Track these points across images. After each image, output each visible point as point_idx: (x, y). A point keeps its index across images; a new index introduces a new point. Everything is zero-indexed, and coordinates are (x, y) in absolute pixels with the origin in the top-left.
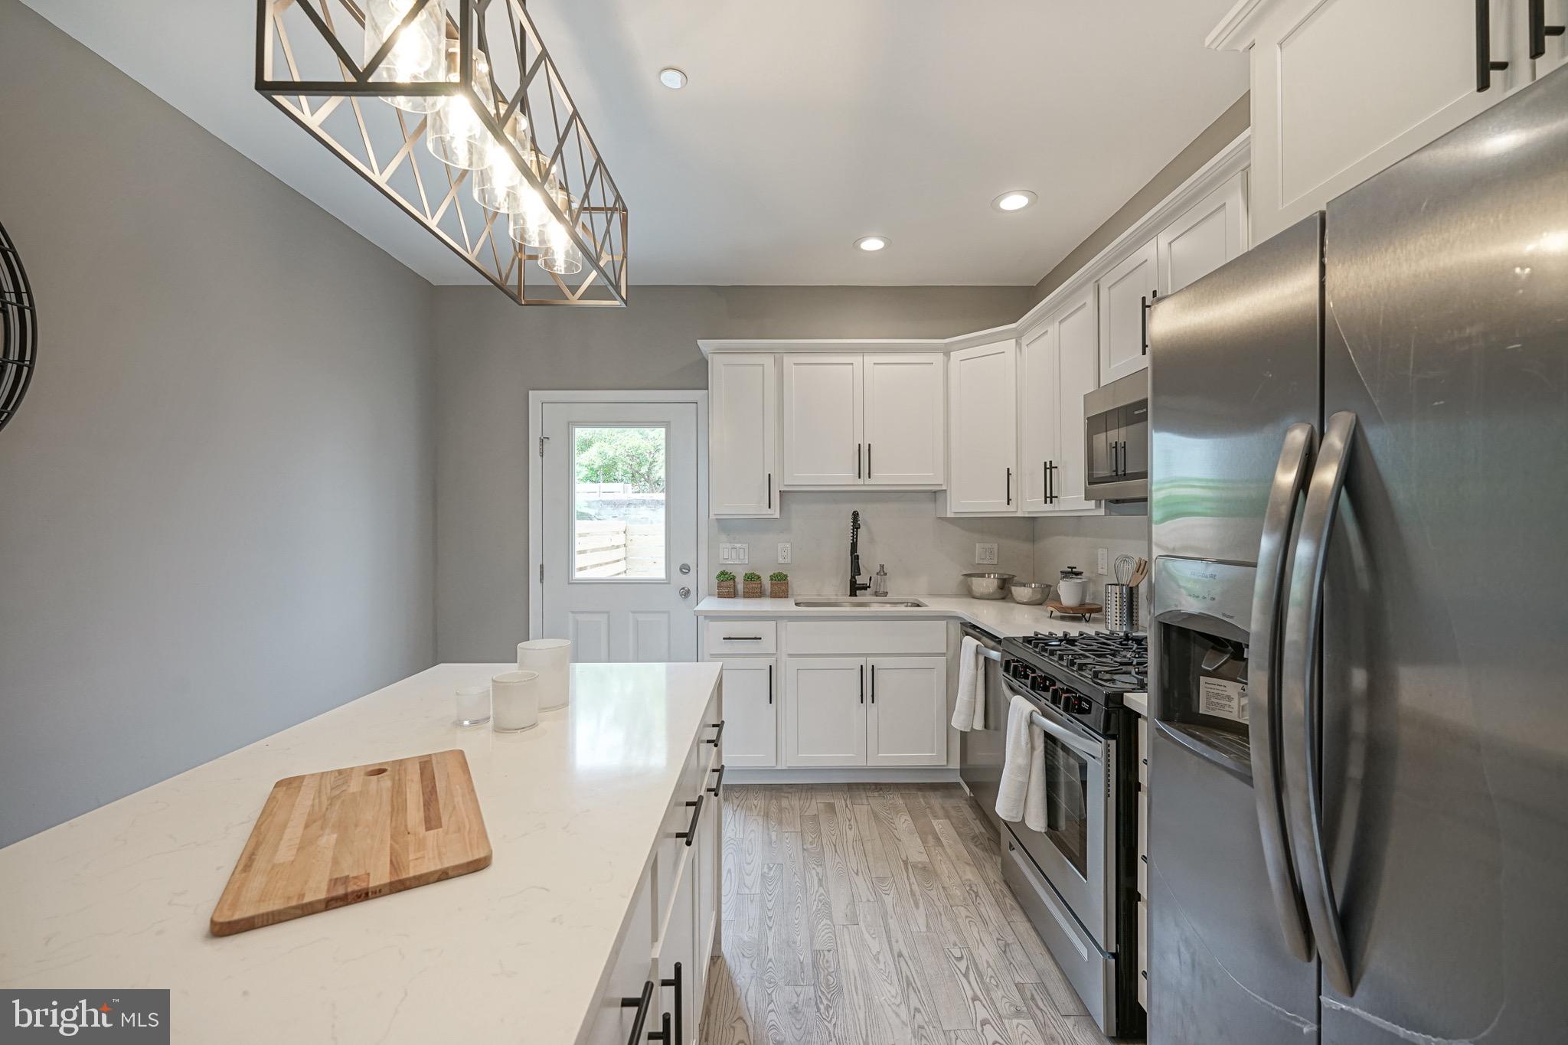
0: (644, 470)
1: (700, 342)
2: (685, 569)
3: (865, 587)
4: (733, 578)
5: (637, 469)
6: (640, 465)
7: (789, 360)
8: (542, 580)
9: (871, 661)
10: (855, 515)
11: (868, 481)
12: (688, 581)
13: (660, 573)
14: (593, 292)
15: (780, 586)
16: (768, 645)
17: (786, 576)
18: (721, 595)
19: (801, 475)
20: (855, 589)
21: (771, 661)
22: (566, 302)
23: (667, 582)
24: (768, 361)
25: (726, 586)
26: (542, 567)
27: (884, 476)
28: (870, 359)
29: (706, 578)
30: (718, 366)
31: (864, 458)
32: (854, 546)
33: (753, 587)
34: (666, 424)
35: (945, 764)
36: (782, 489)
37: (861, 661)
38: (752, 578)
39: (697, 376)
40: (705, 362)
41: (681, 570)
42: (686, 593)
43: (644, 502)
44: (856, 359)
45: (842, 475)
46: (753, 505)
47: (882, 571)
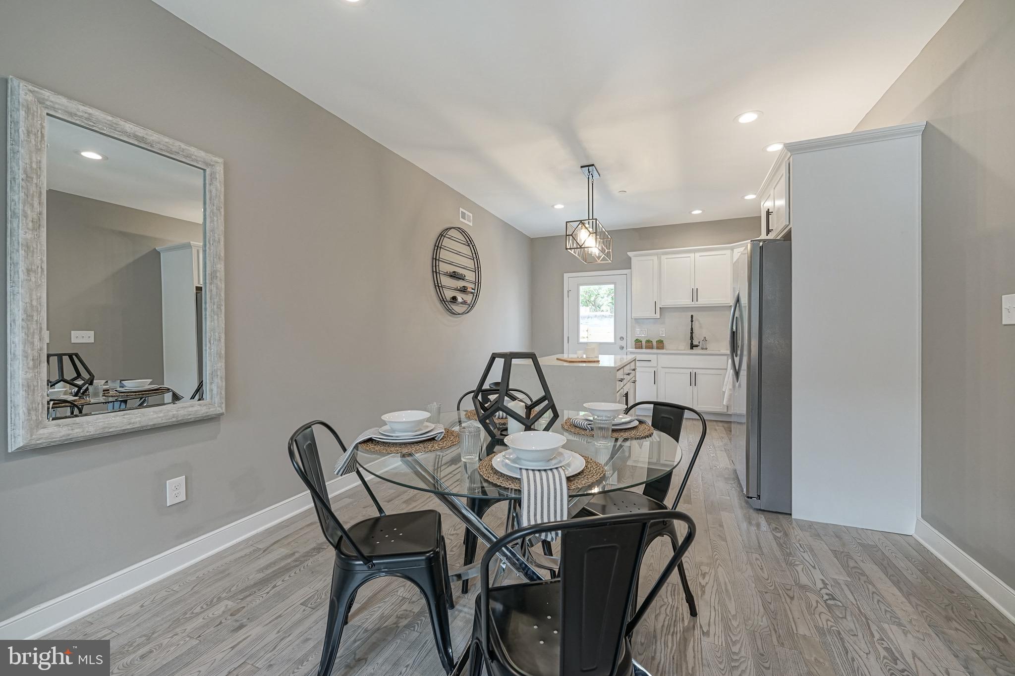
0: (592, 299)
1: (628, 253)
2: (622, 338)
3: (697, 346)
4: (641, 342)
5: (588, 299)
6: (590, 296)
7: (663, 257)
8: (568, 342)
9: (695, 371)
10: (692, 316)
11: (698, 303)
12: (623, 343)
13: (612, 340)
14: (604, 259)
15: (660, 345)
16: (653, 363)
17: (663, 341)
18: (636, 348)
19: (668, 301)
20: (692, 346)
21: (655, 369)
22: (597, 263)
23: (615, 343)
24: (655, 258)
25: (638, 344)
26: (568, 337)
27: (703, 301)
28: (697, 255)
29: (631, 342)
30: (635, 262)
31: (695, 294)
32: (692, 329)
33: (649, 345)
34: (615, 283)
35: (726, 411)
36: (661, 307)
37: (691, 370)
38: (648, 341)
39: (627, 264)
40: (630, 258)
41: (620, 339)
42: (622, 348)
43: (596, 316)
44: (692, 255)
45: (686, 301)
46: (650, 314)
47: (705, 339)
